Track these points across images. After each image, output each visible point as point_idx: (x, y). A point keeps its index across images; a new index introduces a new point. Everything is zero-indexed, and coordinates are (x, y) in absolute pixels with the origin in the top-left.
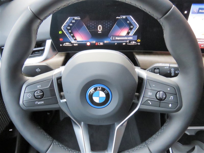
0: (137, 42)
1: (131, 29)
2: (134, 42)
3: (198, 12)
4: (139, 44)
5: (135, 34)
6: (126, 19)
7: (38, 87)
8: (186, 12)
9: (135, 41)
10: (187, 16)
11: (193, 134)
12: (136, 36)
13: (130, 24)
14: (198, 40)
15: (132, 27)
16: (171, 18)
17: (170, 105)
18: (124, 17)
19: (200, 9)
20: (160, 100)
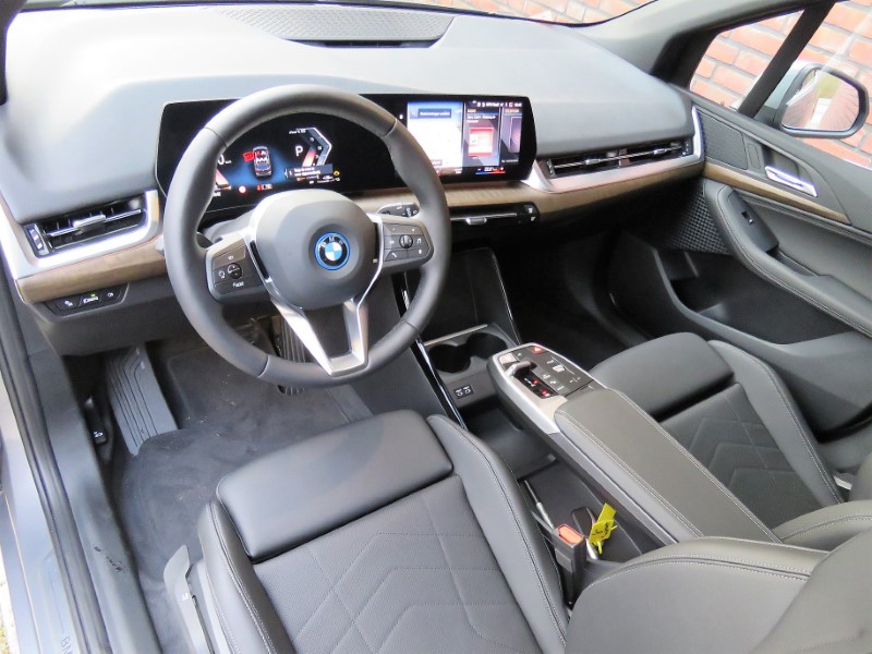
0: (335, 177)
1: (319, 153)
2: (328, 177)
3: (419, 117)
4: (338, 180)
5: (328, 162)
6: (308, 134)
7: (230, 258)
8: (401, 117)
9: (331, 175)
10: (404, 122)
11: (463, 342)
12: (331, 166)
13: (316, 143)
14: (433, 163)
15: (320, 148)
16: (388, 127)
17: (420, 252)
18: (303, 130)
19: (420, 111)
20: (407, 247)
